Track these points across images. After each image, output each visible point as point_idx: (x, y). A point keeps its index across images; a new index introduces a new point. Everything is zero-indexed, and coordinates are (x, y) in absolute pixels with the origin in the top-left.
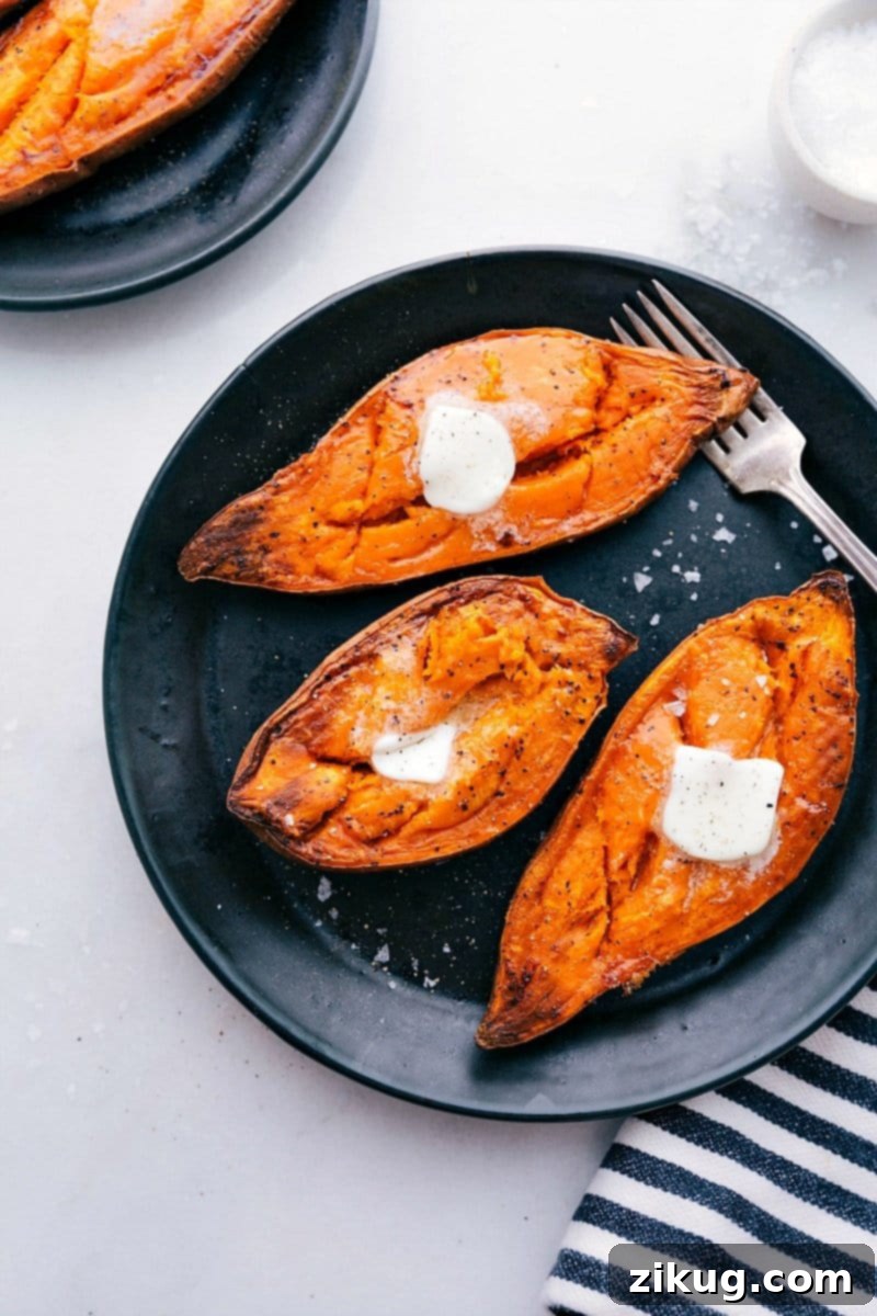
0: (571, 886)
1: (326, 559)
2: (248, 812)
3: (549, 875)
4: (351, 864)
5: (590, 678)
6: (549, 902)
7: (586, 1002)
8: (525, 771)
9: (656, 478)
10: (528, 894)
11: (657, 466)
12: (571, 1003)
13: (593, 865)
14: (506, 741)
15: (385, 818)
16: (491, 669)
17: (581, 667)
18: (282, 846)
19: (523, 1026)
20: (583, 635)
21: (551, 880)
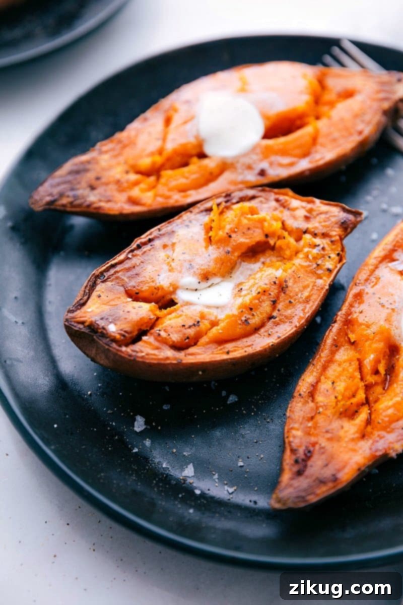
0: (335, 384)
1: (136, 192)
2: (81, 326)
3: (318, 381)
4: (161, 359)
5: (332, 242)
6: (320, 398)
7: (359, 469)
8: (290, 302)
9: (360, 133)
10: (302, 393)
11: (360, 127)
12: (346, 470)
13: (351, 370)
14: (274, 280)
15: (186, 329)
16: (258, 236)
17: (325, 235)
18: (107, 347)
19: (310, 490)
20: (323, 216)
21: (319, 384)
